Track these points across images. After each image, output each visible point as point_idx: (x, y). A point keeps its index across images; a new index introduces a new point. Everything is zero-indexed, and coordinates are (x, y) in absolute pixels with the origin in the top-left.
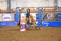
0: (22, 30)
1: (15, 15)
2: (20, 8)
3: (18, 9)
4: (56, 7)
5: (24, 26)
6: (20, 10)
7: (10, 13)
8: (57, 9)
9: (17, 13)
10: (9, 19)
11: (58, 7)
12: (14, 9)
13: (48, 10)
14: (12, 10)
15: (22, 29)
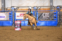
0: (16, 30)
1: (10, 14)
2: (15, 7)
3: (13, 8)
4: (51, 7)
5: (19, 25)
6: (15, 9)
7: (5, 12)
8: (52, 8)
9: (12, 12)
10: (4, 18)
11: (54, 7)
12: (8, 8)
13: (44, 9)
14: (7, 9)
15: (16, 28)
